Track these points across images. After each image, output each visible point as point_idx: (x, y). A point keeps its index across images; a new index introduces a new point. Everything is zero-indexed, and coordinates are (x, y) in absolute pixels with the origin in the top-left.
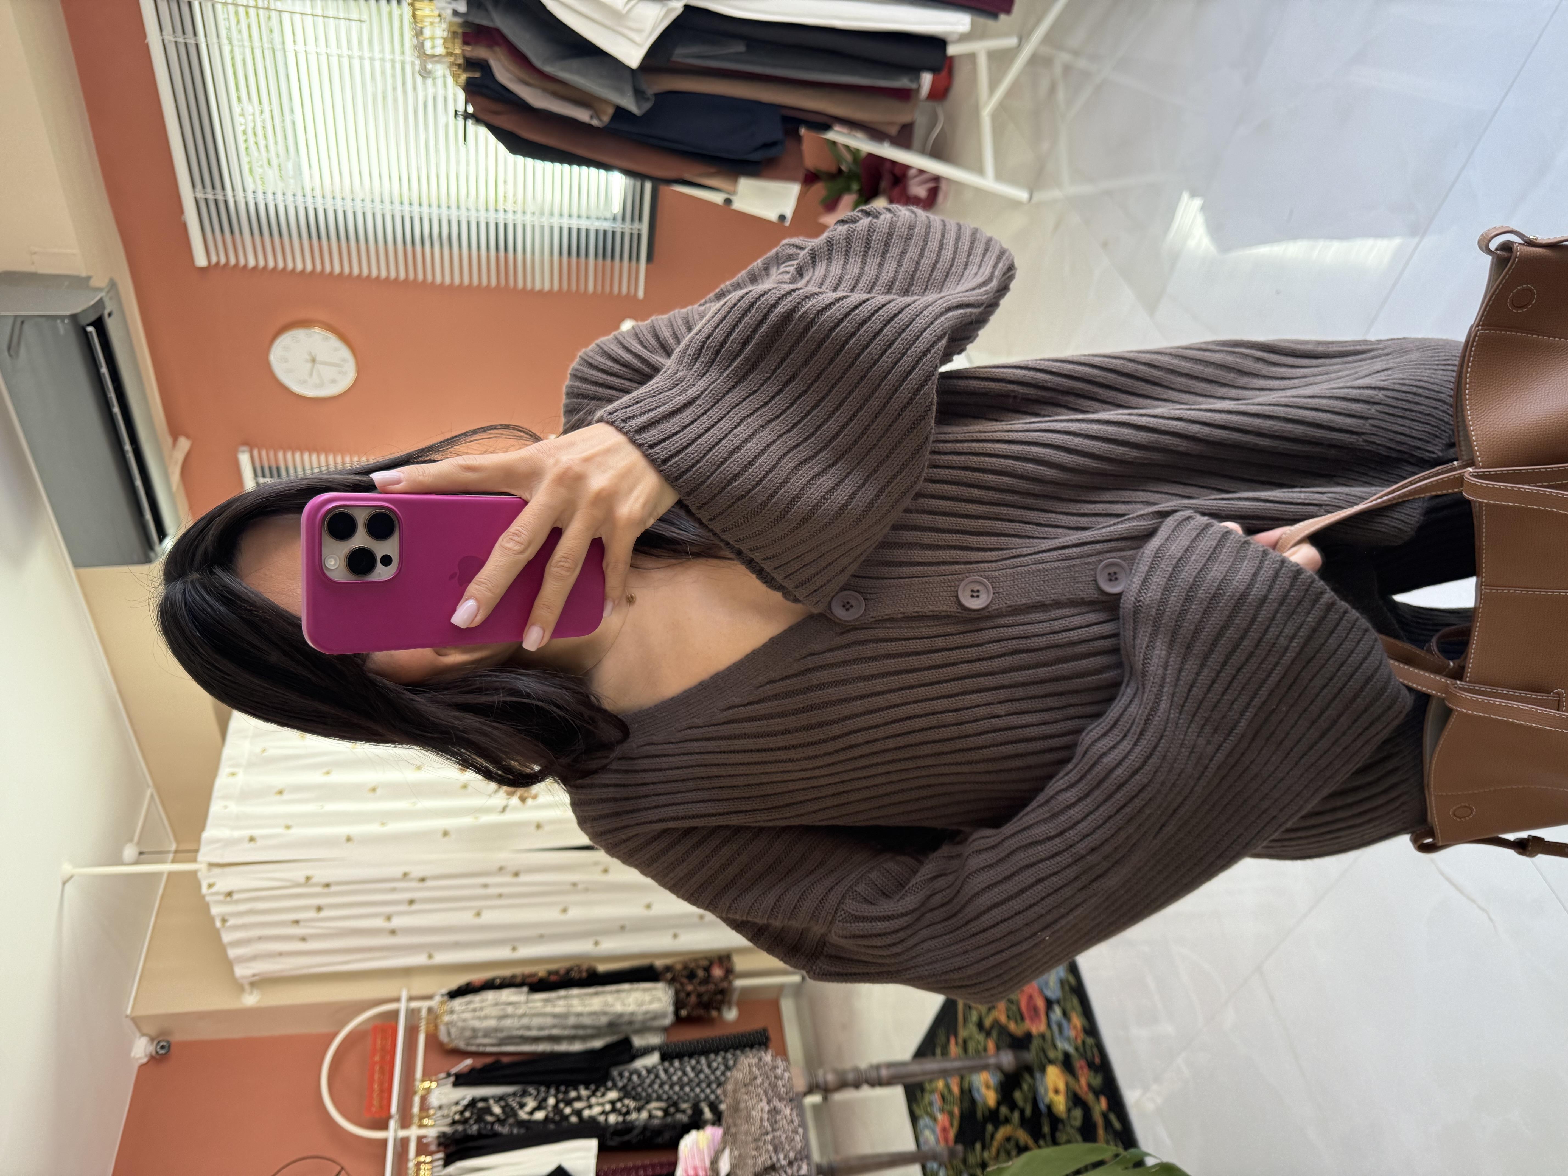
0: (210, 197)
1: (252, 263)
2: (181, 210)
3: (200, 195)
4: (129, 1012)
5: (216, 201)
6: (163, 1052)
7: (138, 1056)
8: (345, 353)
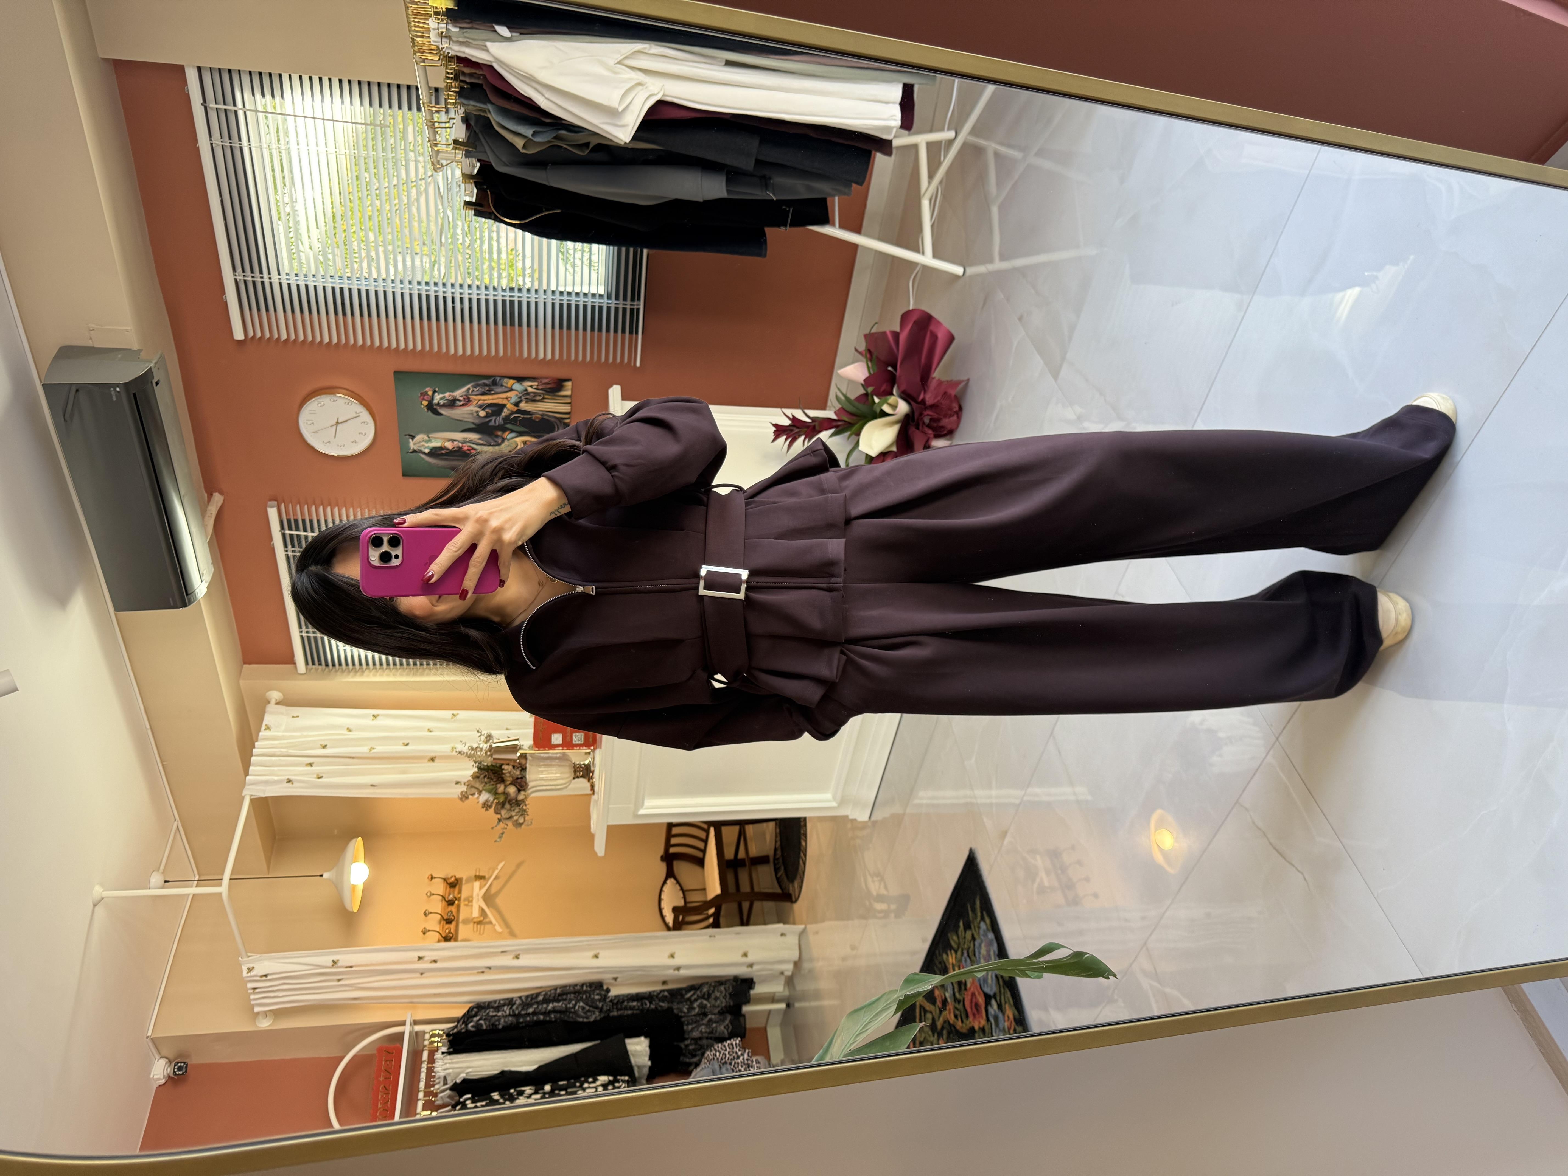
0: (250, 279)
1: (284, 336)
2: (223, 292)
3: (240, 278)
4: (149, 1034)
5: (254, 282)
6: (181, 1073)
7: (156, 1077)
8: (366, 416)
